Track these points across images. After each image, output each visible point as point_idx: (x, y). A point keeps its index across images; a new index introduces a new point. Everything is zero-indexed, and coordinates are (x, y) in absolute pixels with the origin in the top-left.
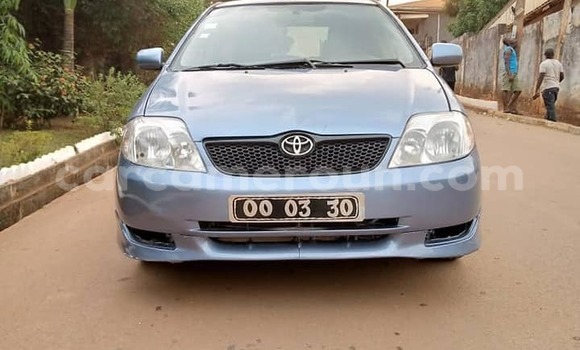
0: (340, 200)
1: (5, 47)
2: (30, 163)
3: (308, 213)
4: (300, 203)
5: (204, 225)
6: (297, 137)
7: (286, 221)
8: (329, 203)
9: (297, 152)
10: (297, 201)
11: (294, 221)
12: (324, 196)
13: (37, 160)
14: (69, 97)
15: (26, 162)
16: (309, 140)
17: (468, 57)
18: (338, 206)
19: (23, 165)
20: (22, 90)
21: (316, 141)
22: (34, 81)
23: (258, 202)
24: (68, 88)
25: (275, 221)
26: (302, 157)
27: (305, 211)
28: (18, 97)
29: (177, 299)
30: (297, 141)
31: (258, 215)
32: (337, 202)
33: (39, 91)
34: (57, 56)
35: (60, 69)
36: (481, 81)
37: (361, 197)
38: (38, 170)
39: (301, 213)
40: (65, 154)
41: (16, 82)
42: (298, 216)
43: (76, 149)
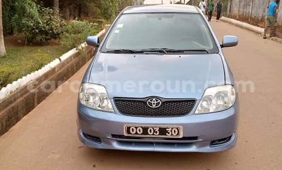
0: (172, 129)
1: (27, 7)
2: (40, 70)
3: (158, 133)
4: (155, 129)
5: (113, 136)
6: (154, 99)
7: (148, 136)
8: (167, 130)
9: (154, 106)
10: (153, 128)
11: (152, 136)
12: (165, 126)
13: (43, 68)
14: (57, 31)
15: (38, 70)
16: (159, 101)
17: (254, 2)
18: (171, 131)
19: (36, 72)
20: (35, 28)
21: (163, 101)
22: (40, 24)
23: (136, 128)
24: (56, 26)
25: (144, 136)
26: (156, 108)
27: (156, 132)
28: (33, 31)
29: (102, 161)
30: (154, 101)
31: (136, 133)
32: (171, 129)
33: (43, 29)
34: (51, 10)
35: (52, 17)
36: (260, 15)
37: (181, 128)
38: (43, 73)
39: (155, 133)
40: (55, 63)
41: (32, 25)
42: (153, 134)
43: (60, 60)
